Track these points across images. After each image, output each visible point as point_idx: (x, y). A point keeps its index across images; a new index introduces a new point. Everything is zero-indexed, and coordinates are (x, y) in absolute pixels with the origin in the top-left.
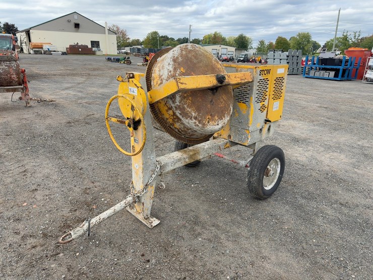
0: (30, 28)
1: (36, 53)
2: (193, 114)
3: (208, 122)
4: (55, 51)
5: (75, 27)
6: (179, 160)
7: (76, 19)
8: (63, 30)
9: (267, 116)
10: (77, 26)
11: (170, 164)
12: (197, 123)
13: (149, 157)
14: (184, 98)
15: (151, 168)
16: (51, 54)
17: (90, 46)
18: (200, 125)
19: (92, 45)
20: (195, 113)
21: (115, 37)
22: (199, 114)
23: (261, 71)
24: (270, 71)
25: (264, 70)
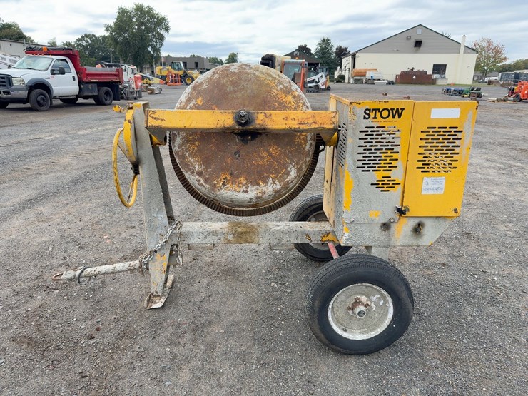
0: (357, 52)
1: (356, 82)
2: (197, 167)
3: (224, 184)
4: (379, 80)
5: (416, 46)
6: (213, 232)
7: (419, 35)
8: (398, 51)
9: (403, 201)
10: (418, 44)
11: (195, 235)
12: (202, 181)
13: (154, 215)
14: (188, 141)
15: (159, 231)
16: (374, 84)
17: (430, 72)
18: (207, 186)
19: (433, 70)
20: (200, 165)
21: (474, 56)
22: (207, 168)
23: (367, 112)
24: (400, 111)
25: (379, 110)
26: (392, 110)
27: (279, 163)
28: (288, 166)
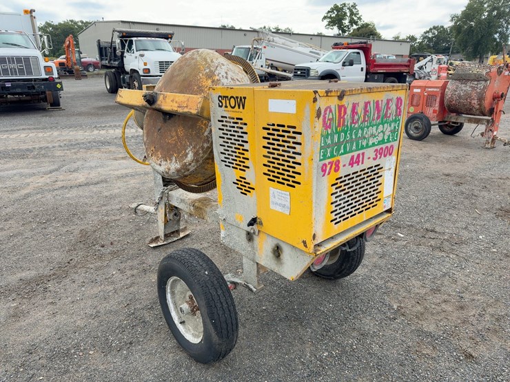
23: (220, 99)
24: (243, 100)
25: (227, 97)
26: (237, 97)
27: (181, 143)
28: (187, 149)
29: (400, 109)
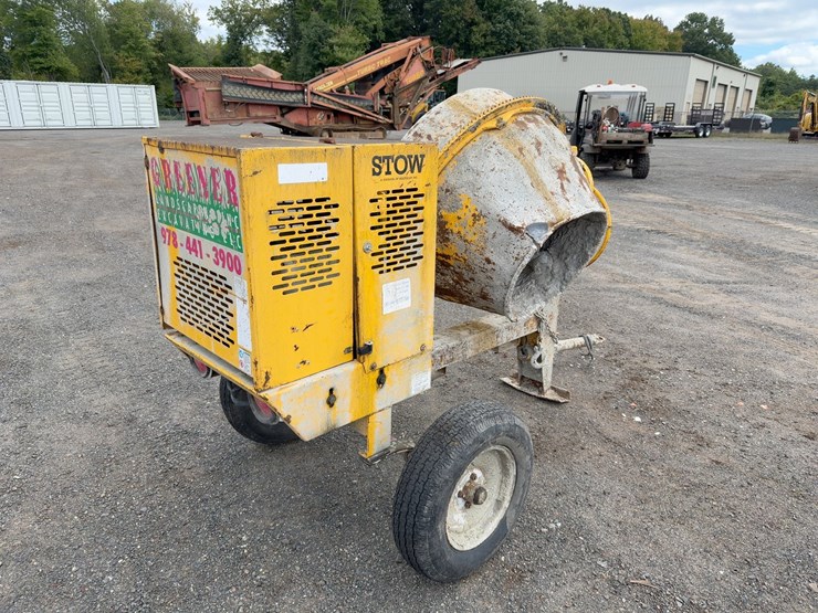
29: (234, 194)
